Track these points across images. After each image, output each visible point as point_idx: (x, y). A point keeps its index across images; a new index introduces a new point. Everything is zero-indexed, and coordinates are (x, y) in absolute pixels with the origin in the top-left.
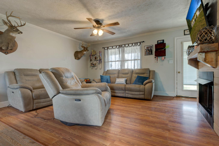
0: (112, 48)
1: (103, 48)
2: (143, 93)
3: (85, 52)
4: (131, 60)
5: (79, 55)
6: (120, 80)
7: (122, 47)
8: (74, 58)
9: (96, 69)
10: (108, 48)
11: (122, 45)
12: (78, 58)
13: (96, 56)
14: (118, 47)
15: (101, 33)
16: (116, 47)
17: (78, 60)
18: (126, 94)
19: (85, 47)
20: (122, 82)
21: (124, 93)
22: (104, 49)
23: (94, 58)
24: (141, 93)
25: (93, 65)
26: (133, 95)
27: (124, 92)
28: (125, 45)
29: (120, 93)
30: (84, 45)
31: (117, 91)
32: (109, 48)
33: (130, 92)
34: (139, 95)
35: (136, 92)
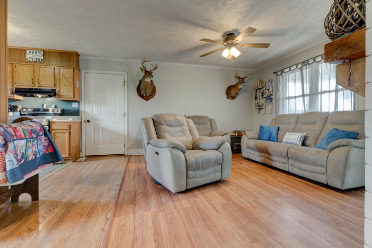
0: (290, 70)
1: (274, 73)
2: (323, 170)
3: (241, 86)
4: (329, 92)
5: (233, 93)
6: (291, 136)
7: (308, 64)
8: (225, 96)
9: (264, 114)
10: (282, 71)
11: (308, 61)
12: (231, 96)
13: (264, 89)
14: (299, 66)
15: (235, 52)
16: (297, 67)
17: (232, 99)
18: (290, 167)
19: (241, 77)
20: (294, 141)
21: (285, 163)
22: (276, 74)
23: (261, 94)
24: (319, 169)
25: (260, 108)
26: (301, 169)
27: (286, 160)
28: (314, 59)
29: (280, 162)
30: (239, 75)
31: (274, 158)
32: (285, 71)
33: (296, 164)
34: (315, 172)
35: (307, 163)
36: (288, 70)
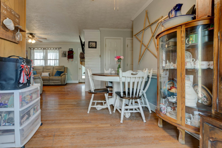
0: (38, 49)
2: (60, 81)
4: (53, 60)
7: (46, 49)
16: (41, 49)
18: (50, 83)
20: (47, 75)
22: (30, 48)
24: (59, 81)
27: (48, 81)
28: (48, 48)
32: (34, 49)
33: (52, 81)
34: (58, 82)
35: (56, 81)
36: (37, 49)
